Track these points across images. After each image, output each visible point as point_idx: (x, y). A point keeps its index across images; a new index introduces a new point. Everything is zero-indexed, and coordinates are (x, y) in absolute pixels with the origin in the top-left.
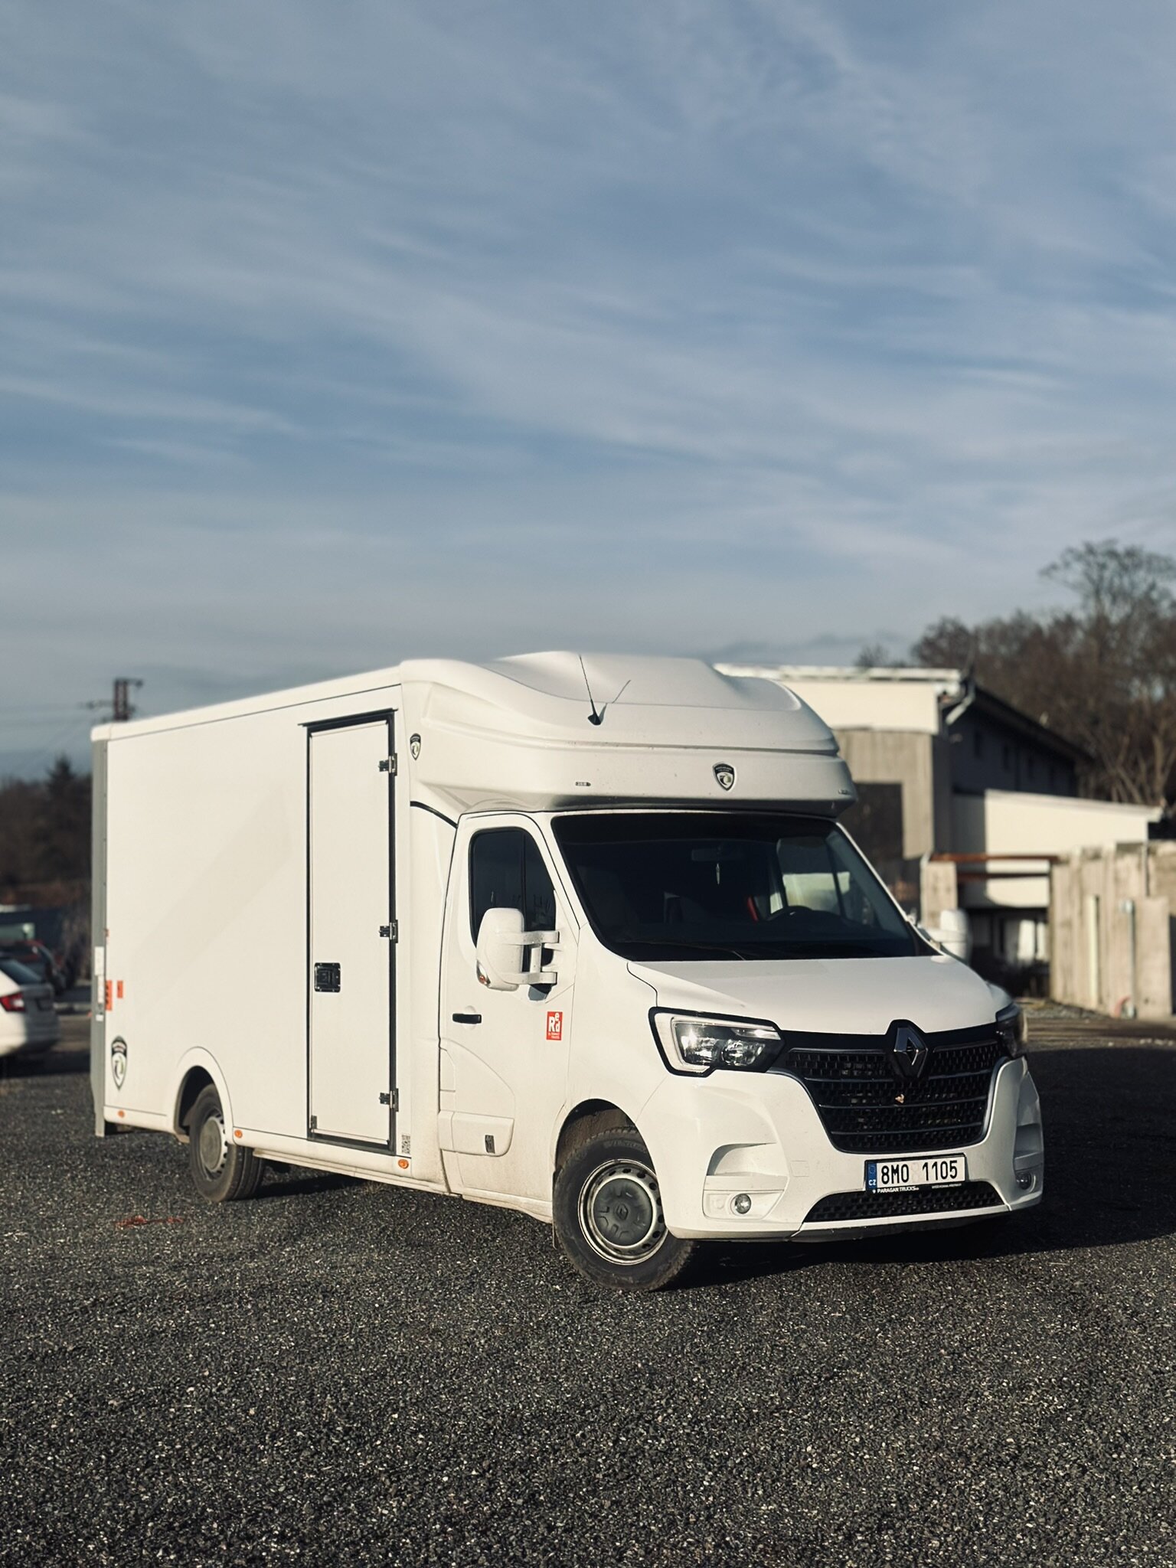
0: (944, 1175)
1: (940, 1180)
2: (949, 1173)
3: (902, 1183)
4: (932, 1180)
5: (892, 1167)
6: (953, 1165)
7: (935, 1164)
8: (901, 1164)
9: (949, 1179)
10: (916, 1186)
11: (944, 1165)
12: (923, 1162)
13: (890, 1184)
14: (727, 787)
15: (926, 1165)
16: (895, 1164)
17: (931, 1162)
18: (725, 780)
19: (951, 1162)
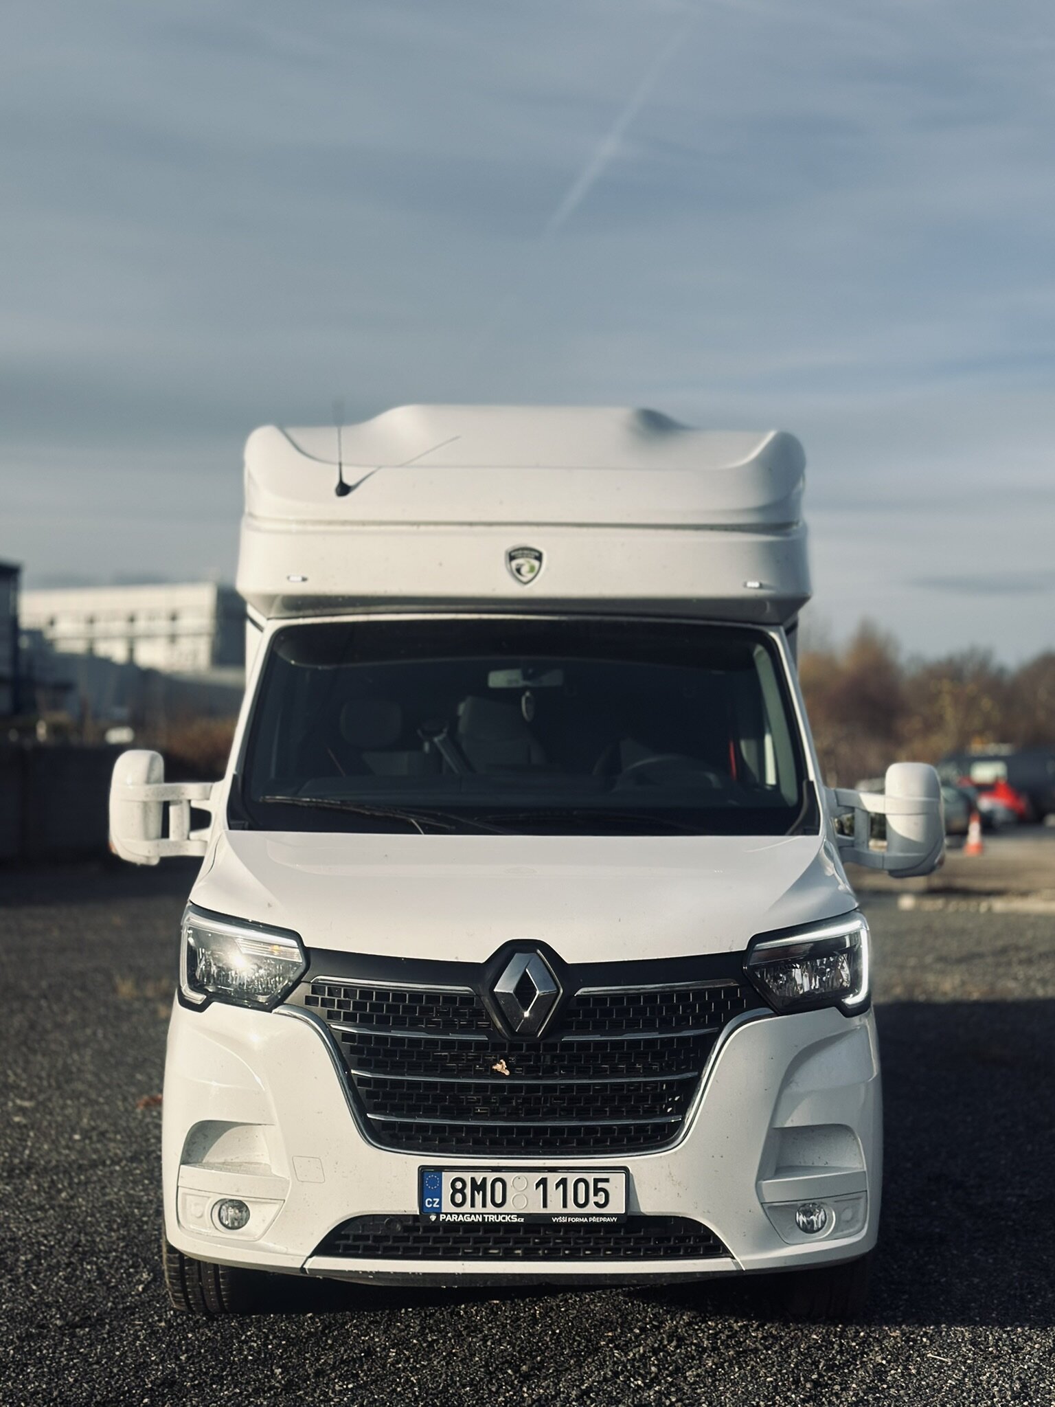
0: (581, 1200)
1: (572, 1208)
2: (592, 1199)
3: (490, 1208)
4: (555, 1206)
5: (473, 1180)
6: (600, 1185)
7: (563, 1182)
8: (491, 1176)
9: (591, 1209)
10: (519, 1215)
11: (582, 1186)
12: (539, 1176)
13: (467, 1208)
14: (524, 579)
15: (543, 1182)
16: (479, 1177)
18: (524, 570)
19: (596, 1181)
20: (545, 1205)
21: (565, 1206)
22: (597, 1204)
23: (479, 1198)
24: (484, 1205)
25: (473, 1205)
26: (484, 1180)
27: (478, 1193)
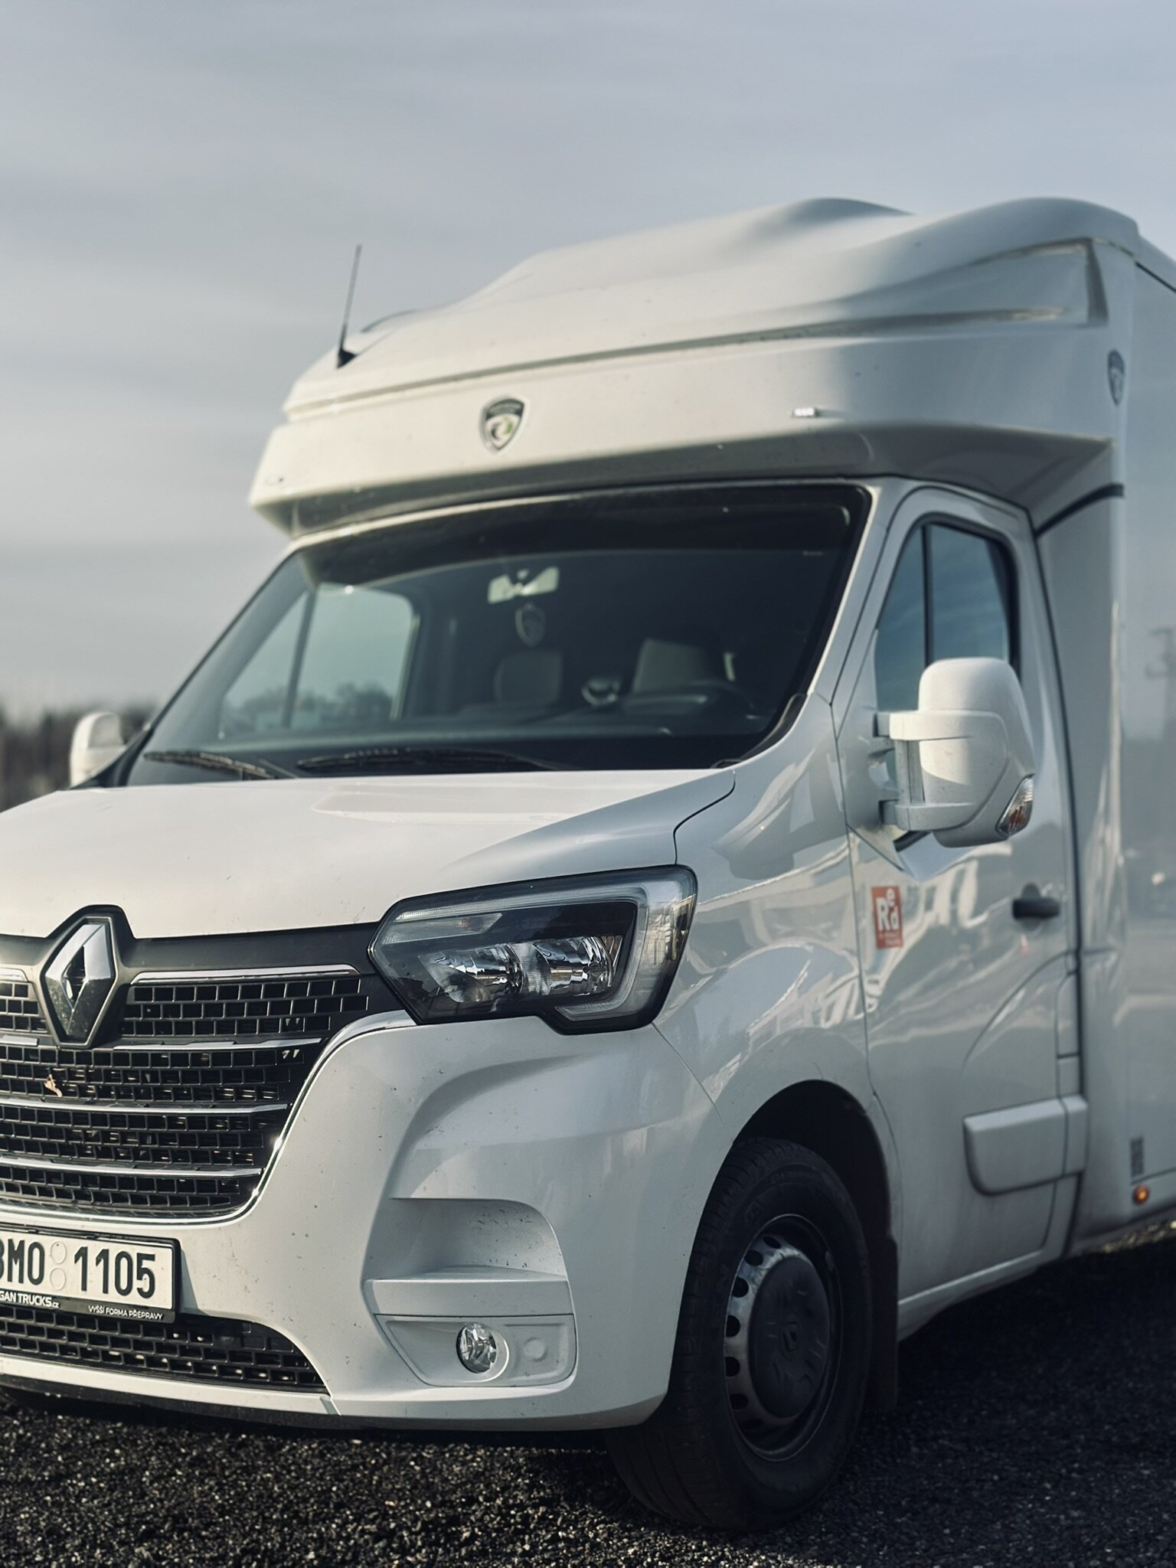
0: (124, 1285)
1: (113, 1296)
2: (136, 1284)
3: (27, 1286)
4: (94, 1292)
5: (10, 1242)
6: (146, 1264)
7: (104, 1254)
8: (30, 1239)
9: (135, 1298)
11: (124, 1262)
12: (78, 1244)
15: (82, 1253)
16: (17, 1238)
17: (94, 1248)
19: (141, 1257)
20: (84, 1288)
21: (106, 1291)
22: (140, 1291)
23: (16, 1268)
24: (21, 1280)
25: (10, 1279)
26: (22, 1243)
27: (16, 1263)
